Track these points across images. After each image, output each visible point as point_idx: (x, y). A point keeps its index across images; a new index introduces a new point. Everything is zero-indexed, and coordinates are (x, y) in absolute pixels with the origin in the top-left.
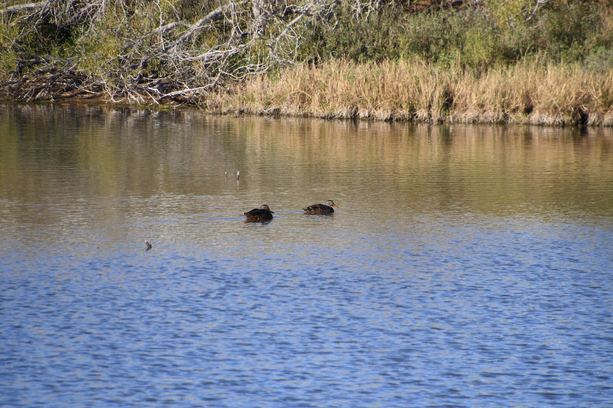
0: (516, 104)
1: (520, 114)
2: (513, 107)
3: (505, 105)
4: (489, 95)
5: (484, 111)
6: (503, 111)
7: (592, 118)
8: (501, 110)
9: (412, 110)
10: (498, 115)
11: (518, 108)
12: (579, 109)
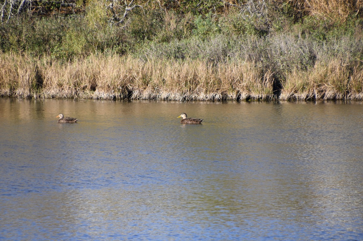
0: (85, 84)
1: (87, 91)
2: (82, 86)
3: (76, 85)
4: (66, 77)
5: (62, 89)
6: (76, 89)
7: (135, 94)
8: (74, 88)
9: (12, 89)
10: (72, 92)
11: (86, 86)
12: (126, 87)
